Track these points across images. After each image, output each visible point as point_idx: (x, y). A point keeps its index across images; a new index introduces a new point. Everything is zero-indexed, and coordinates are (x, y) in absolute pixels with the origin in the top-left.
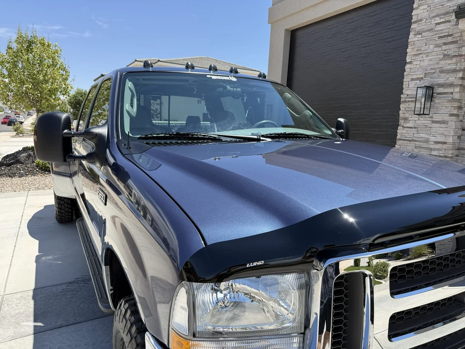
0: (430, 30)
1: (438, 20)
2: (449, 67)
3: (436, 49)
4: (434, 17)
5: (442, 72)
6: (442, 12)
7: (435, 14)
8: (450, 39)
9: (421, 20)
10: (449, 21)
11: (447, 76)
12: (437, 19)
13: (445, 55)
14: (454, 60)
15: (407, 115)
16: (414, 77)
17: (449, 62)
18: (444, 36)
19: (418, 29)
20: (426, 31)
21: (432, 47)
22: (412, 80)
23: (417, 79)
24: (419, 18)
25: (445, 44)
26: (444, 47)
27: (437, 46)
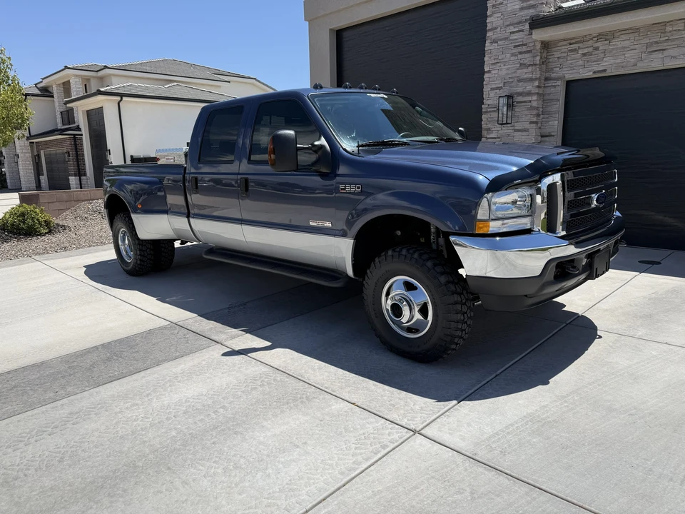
0: (506, 39)
1: (512, 29)
2: (525, 76)
3: (512, 58)
4: (508, 26)
5: (519, 81)
6: (516, 21)
7: (509, 23)
8: (524, 49)
9: (496, 28)
10: (522, 31)
11: (525, 84)
12: (511, 27)
13: (521, 64)
14: (530, 69)
15: (489, 126)
16: (494, 86)
17: (525, 71)
18: (519, 46)
19: (494, 37)
20: (501, 40)
21: (508, 55)
22: (492, 89)
23: (497, 88)
24: (494, 26)
25: (521, 53)
26: (520, 56)
27: (513, 55)
